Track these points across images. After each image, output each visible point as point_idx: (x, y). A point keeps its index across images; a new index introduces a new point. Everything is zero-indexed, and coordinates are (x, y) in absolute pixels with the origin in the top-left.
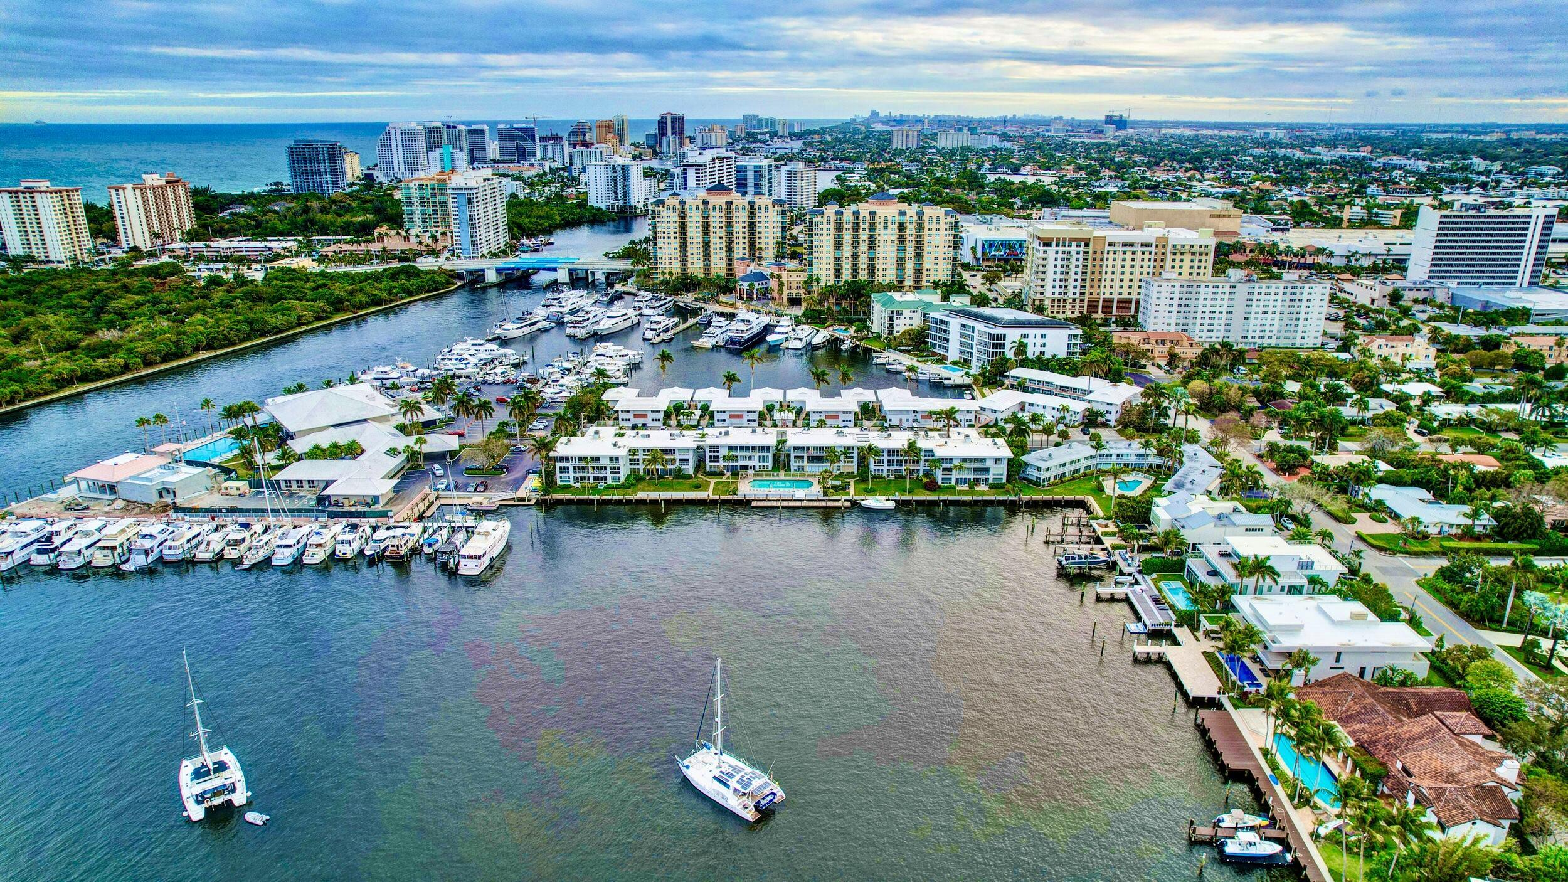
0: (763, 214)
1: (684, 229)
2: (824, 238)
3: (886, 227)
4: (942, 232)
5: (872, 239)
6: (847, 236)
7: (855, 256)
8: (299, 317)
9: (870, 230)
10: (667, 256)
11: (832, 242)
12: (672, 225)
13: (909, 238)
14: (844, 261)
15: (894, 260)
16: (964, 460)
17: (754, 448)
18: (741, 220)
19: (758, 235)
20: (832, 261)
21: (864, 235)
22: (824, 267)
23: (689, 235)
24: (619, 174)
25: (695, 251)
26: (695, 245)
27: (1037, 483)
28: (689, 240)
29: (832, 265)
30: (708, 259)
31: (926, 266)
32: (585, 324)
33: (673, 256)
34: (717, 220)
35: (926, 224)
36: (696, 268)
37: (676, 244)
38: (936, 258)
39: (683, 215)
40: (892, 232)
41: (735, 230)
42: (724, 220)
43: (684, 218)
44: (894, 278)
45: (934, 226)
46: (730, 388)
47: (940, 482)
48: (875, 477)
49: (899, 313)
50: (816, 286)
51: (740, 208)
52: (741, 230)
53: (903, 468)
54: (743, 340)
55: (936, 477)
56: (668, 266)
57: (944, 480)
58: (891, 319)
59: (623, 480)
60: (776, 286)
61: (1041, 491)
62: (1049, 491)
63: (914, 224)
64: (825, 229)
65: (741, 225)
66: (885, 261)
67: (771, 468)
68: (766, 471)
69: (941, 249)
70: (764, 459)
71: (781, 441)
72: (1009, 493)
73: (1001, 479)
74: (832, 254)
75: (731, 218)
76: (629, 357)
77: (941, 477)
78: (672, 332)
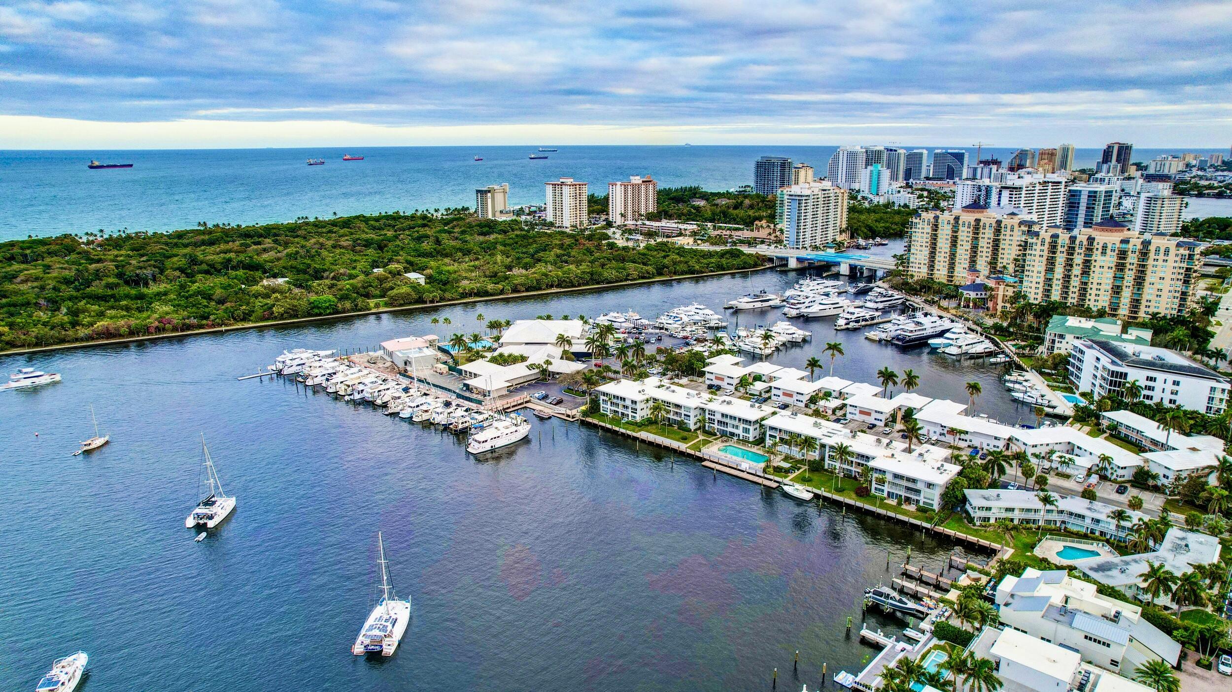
0: (1008, 232)
1: (935, 239)
2: (1037, 258)
3: (1104, 253)
4: (1170, 263)
5: (1087, 264)
6: (1061, 258)
7: (1067, 278)
8: (628, 275)
9: (1086, 255)
10: (918, 261)
11: (1045, 262)
12: (925, 235)
13: (1128, 266)
14: (1055, 282)
15: (1109, 287)
16: (896, 476)
17: (740, 420)
18: (986, 236)
19: (1001, 251)
20: (1041, 280)
21: (1078, 259)
23: (939, 245)
24: (983, 193)
25: (942, 259)
26: (943, 254)
27: (971, 520)
28: (938, 250)
29: (1042, 284)
30: (953, 268)
31: (1145, 297)
32: (799, 306)
33: (923, 262)
34: (965, 235)
35: (1152, 255)
36: (941, 274)
37: (926, 252)
38: (1160, 290)
39: (935, 227)
40: (1111, 259)
41: (981, 244)
42: (971, 235)
43: (936, 230)
44: (1106, 304)
45: (1161, 256)
46: (812, 372)
47: (873, 491)
48: (826, 470)
49: (1062, 336)
50: (1022, 302)
51: (987, 226)
52: (986, 245)
53: (853, 469)
54: (908, 339)
55: (871, 485)
56: (917, 270)
57: (876, 489)
58: (1053, 342)
59: (638, 419)
60: (993, 298)
61: (967, 528)
62: (976, 530)
63: (1137, 253)
64: (1038, 250)
65: (986, 240)
66: (1099, 287)
67: (751, 439)
68: (745, 441)
69: (1168, 281)
70: (746, 431)
71: (763, 419)
72: (929, 520)
73: (932, 505)
74: (1043, 273)
75: (978, 234)
76: (794, 336)
77: (874, 485)
78: (864, 323)
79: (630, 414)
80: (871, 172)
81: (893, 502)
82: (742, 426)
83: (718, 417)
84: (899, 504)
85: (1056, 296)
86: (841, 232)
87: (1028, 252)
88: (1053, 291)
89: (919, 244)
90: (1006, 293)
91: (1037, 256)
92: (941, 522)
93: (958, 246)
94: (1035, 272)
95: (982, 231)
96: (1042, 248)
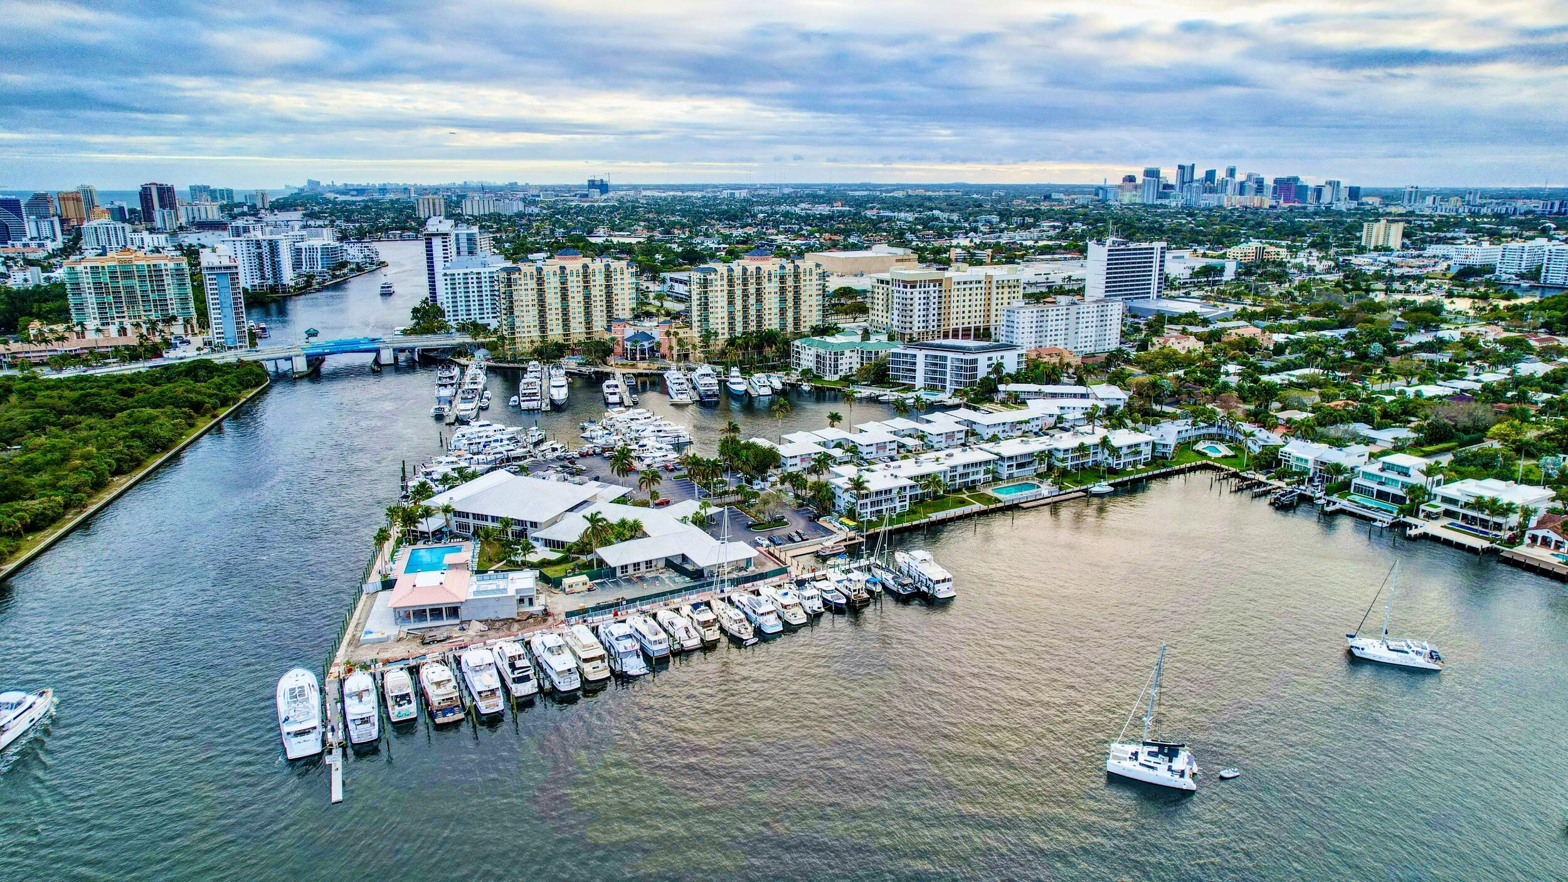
0: (619, 276)
1: (542, 295)
2: (719, 294)
3: (770, 280)
5: (759, 293)
6: (738, 291)
9: (757, 284)
10: (525, 324)
12: (530, 292)
13: (788, 289)
14: (736, 313)
15: (777, 310)
18: (597, 283)
19: (614, 297)
21: (752, 289)
23: (548, 301)
25: (554, 317)
26: (554, 311)
27: (1164, 458)
28: (548, 307)
29: (726, 319)
30: (567, 325)
31: (803, 313)
33: (532, 324)
34: (574, 285)
36: (556, 334)
37: (534, 311)
39: (540, 281)
40: (775, 285)
41: (593, 293)
42: (581, 284)
43: (542, 285)
44: (777, 326)
45: (808, 277)
47: (1116, 467)
51: (597, 272)
52: (598, 293)
56: (527, 335)
57: (1117, 464)
59: (909, 507)
63: (792, 278)
65: (598, 288)
69: (814, 298)
71: (997, 454)
73: (1148, 458)
74: (726, 308)
75: (588, 282)
77: (1115, 462)
79: (898, 505)
83: (960, 471)
89: (524, 303)
93: (570, 299)
94: (719, 307)
95: (594, 278)
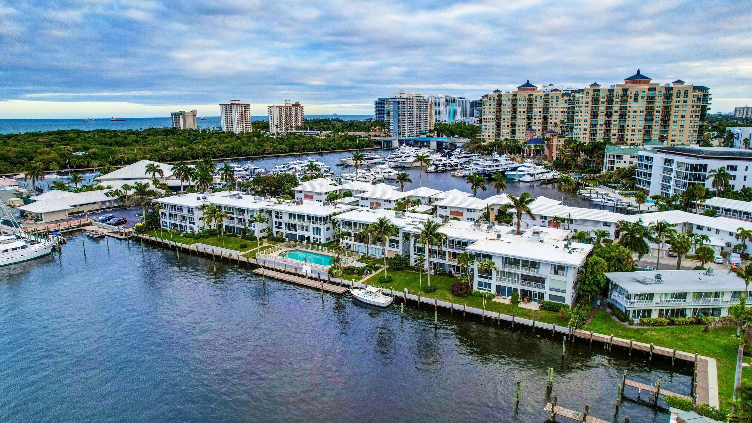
0: (555, 102)
1: (500, 112)
2: (584, 109)
3: (636, 100)
4: (690, 103)
5: (623, 110)
6: (602, 108)
7: (608, 124)
9: (622, 103)
10: (487, 131)
11: (590, 112)
12: (492, 110)
13: (656, 109)
14: (599, 127)
15: (642, 128)
16: (508, 261)
17: (310, 219)
18: (538, 106)
19: (550, 117)
20: (588, 127)
21: (616, 107)
22: (582, 132)
23: (502, 117)
25: (505, 128)
26: (506, 124)
27: (624, 316)
28: (502, 120)
29: (588, 130)
30: (514, 133)
31: (671, 133)
32: (397, 159)
33: (491, 131)
34: (522, 107)
35: (674, 98)
36: (505, 139)
37: (493, 123)
38: (682, 126)
39: (499, 103)
40: (642, 104)
41: (534, 113)
42: (526, 106)
43: (500, 106)
44: (640, 142)
45: (682, 98)
46: (402, 186)
47: (475, 287)
48: (412, 268)
49: (619, 157)
50: (573, 145)
51: (538, 98)
52: (538, 114)
53: (447, 262)
54: (487, 173)
55: (472, 281)
56: (487, 137)
57: (480, 284)
58: (612, 162)
59: (197, 231)
60: (550, 146)
61: (623, 329)
62: (637, 331)
63: (662, 97)
64: (584, 103)
65: (538, 110)
66: (633, 128)
67: (323, 241)
68: (317, 243)
69: (688, 119)
70: (317, 231)
71: (335, 214)
72: (563, 321)
73: (563, 299)
74: (589, 121)
75: (531, 105)
76: (390, 174)
77: (476, 279)
78: (449, 168)
79: (189, 225)
80: (449, 109)
81: (506, 300)
82: (311, 226)
83: (285, 219)
84: (515, 302)
85: (600, 138)
86: (431, 131)
87: (576, 105)
88: (598, 135)
89: (488, 117)
90: (559, 143)
91: (584, 107)
92: (581, 323)
93: (517, 116)
94: (583, 121)
95: (534, 102)
96: (587, 100)
